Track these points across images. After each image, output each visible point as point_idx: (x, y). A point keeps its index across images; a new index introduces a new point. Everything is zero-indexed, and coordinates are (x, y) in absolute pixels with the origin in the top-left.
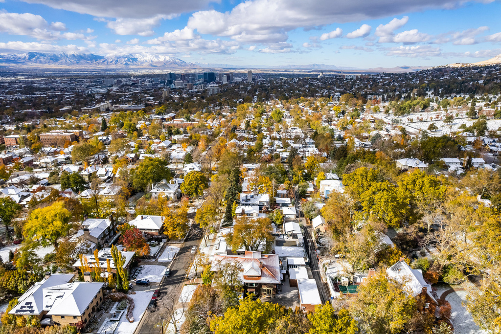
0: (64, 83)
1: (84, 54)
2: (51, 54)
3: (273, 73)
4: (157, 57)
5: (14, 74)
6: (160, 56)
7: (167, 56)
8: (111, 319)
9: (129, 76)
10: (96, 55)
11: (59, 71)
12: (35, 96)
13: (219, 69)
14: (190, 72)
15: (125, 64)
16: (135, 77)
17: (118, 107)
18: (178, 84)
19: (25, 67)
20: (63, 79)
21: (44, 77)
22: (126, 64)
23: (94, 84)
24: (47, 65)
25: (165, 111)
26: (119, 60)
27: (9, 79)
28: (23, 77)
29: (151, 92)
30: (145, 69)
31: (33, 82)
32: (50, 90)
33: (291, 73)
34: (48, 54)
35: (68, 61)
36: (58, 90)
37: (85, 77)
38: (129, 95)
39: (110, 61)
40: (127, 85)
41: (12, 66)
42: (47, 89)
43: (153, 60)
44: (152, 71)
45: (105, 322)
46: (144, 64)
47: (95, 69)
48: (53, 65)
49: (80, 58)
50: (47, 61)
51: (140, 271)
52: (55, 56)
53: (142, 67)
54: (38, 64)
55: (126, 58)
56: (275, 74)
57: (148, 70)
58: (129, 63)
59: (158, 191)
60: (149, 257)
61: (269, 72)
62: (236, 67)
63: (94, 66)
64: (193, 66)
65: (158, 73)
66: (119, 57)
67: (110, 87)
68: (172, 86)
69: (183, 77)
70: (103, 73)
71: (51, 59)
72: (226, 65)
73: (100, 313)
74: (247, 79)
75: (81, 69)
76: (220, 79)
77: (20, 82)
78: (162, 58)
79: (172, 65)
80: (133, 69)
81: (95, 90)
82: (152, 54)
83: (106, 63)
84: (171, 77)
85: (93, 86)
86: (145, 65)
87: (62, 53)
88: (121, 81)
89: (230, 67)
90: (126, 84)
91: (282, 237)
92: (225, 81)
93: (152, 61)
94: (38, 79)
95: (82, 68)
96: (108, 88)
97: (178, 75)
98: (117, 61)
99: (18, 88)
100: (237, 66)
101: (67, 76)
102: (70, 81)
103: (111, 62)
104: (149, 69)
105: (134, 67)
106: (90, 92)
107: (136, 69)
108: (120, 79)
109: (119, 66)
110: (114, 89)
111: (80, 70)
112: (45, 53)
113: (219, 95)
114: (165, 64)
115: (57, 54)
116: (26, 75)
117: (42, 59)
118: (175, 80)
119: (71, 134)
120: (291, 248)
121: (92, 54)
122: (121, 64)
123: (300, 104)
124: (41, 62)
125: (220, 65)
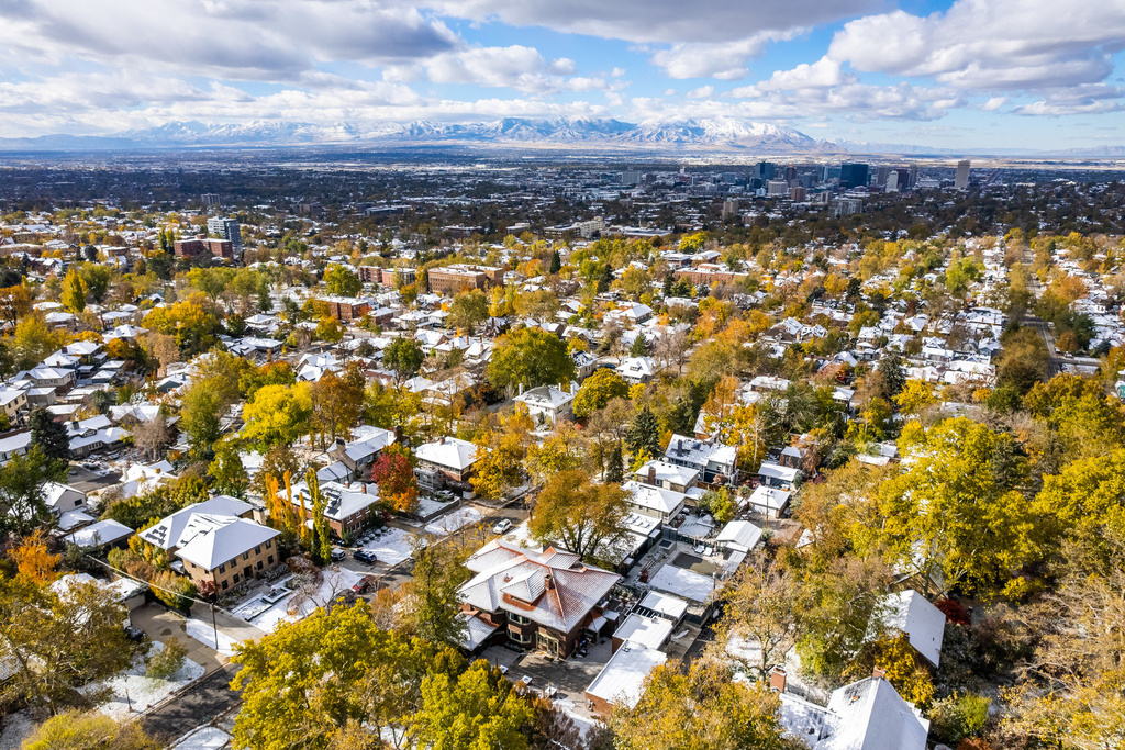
0: (548, 177)
1: (599, 120)
2: (541, 120)
3: (1041, 167)
4: (748, 126)
5: (472, 160)
6: (754, 124)
7: (771, 124)
8: (265, 597)
9: (675, 167)
10: (621, 121)
11: (547, 155)
12: (488, 200)
13: (893, 157)
14: (816, 162)
15: (677, 141)
16: (690, 169)
17: (616, 229)
18: (774, 188)
19: (493, 146)
20: (549, 170)
21: (517, 166)
22: (679, 141)
23: (600, 180)
24: (530, 142)
25: (702, 244)
26: (665, 132)
27: (460, 169)
28: (484, 166)
29: (707, 204)
30: (718, 152)
31: (496, 175)
32: (518, 190)
33: (1103, 168)
34: (535, 121)
35: (568, 135)
36: (531, 192)
37: (590, 167)
38: (658, 207)
39: (646, 134)
40: (664, 186)
41: (475, 145)
42: (513, 189)
43: (738, 132)
44: (730, 158)
45: (254, 599)
46: (717, 143)
47: (615, 151)
48: (540, 142)
49: (590, 128)
50: (532, 135)
51: (378, 535)
52: (546, 124)
53: (711, 148)
54: (515, 141)
55: (680, 127)
56: (1048, 171)
57: (721, 155)
58: (685, 138)
59: (527, 401)
60: (415, 517)
61: (1033, 167)
62: (942, 153)
63: (614, 144)
64: (829, 148)
65: (743, 163)
66: (667, 127)
67: (628, 188)
68: (761, 192)
69: (791, 172)
70: (627, 159)
71: (539, 131)
72: (915, 147)
73: (259, 582)
74: (953, 184)
75: (588, 151)
76: (882, 180)
77: (476, 174)
78: (758, 130)
79: (782, 146)
80: (691, 152)
81: (596, 192)
82: (737, 118)
83: (638, 138)
84: (762, 172)
85: (595, 186)
86: (719, 143)
87: (559, 119)
88: (654, 178)
89: (924, 153)
90: (664, 184)
91: (700, 549)
92: (892, 185)
93: (735, 136)
94: (505, 169)
95: (589, 148)
96: (623, 191)
97: (782, 167)
98: (661, 134)
99: (469, 185)
100: (942, 150)
101: (558, 165)
102: (560, 174)
103: (649, 136)
104: (726, 153)
105: (695, 147)
106: (584, 198)
107: (697, 152)
108: (654, 173)
109: (663, 145)
110: (635, 193)
111: (586, 153)
112: (531, 119)
113: (854, 219)
114: (764, 143)
115: (550, 121)
116: (491, 162)
117: (524, 131)
118: (771, 179)
119: (479, 273)
120: (700, 577)
121: (613, 120)
122: (669, 140)
123: (1058, 252)
124: (520, 137)
125: (898, 147)
